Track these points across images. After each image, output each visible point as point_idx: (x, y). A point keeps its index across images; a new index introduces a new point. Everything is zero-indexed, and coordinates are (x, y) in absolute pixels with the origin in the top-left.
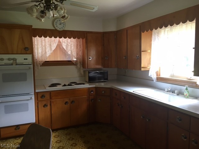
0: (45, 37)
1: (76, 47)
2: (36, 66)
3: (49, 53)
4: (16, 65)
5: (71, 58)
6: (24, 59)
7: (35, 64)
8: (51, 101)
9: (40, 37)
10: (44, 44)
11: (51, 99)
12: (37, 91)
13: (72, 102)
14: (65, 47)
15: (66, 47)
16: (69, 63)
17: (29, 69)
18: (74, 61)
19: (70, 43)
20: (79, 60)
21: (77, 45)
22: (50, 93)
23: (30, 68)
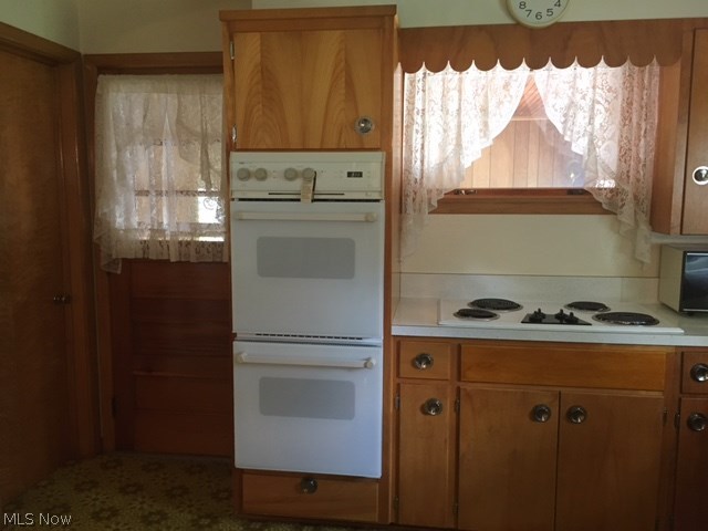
0: (461, 67)
1: (618, 118)
2: (410, 210)
3: (473, 150)
4: (314, 200)
5: (588, 174)
6: (350, 175)
7: (410, 200)
8: (459, 389)
9: (437, 67)
10: (453, 107)
11: (459, 380)
12: (396, 331)
13: (572, 414)
14: (556, 118)
15: (565, 115)
16: (576, 201)
17: (367, 221)
18: (600, 189)
19: (590, 95)
20: (628, 188)
21: (630, 104)
22: (459, 347)
23: (369, 220)
